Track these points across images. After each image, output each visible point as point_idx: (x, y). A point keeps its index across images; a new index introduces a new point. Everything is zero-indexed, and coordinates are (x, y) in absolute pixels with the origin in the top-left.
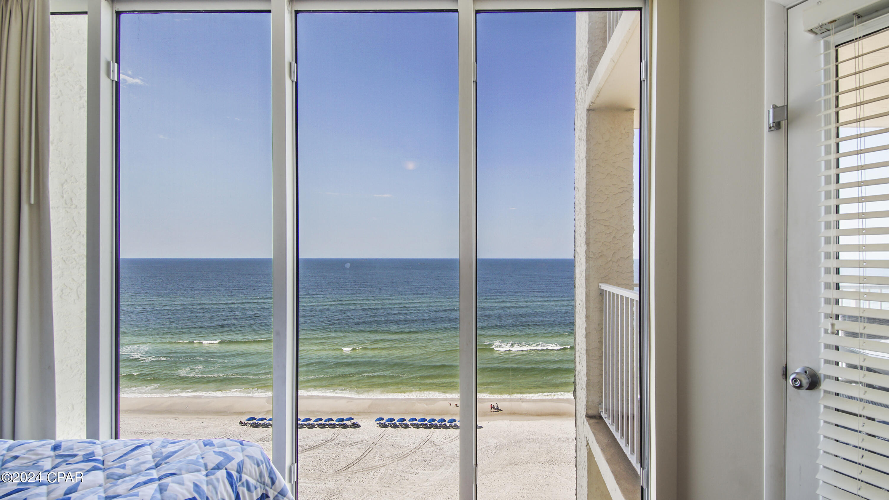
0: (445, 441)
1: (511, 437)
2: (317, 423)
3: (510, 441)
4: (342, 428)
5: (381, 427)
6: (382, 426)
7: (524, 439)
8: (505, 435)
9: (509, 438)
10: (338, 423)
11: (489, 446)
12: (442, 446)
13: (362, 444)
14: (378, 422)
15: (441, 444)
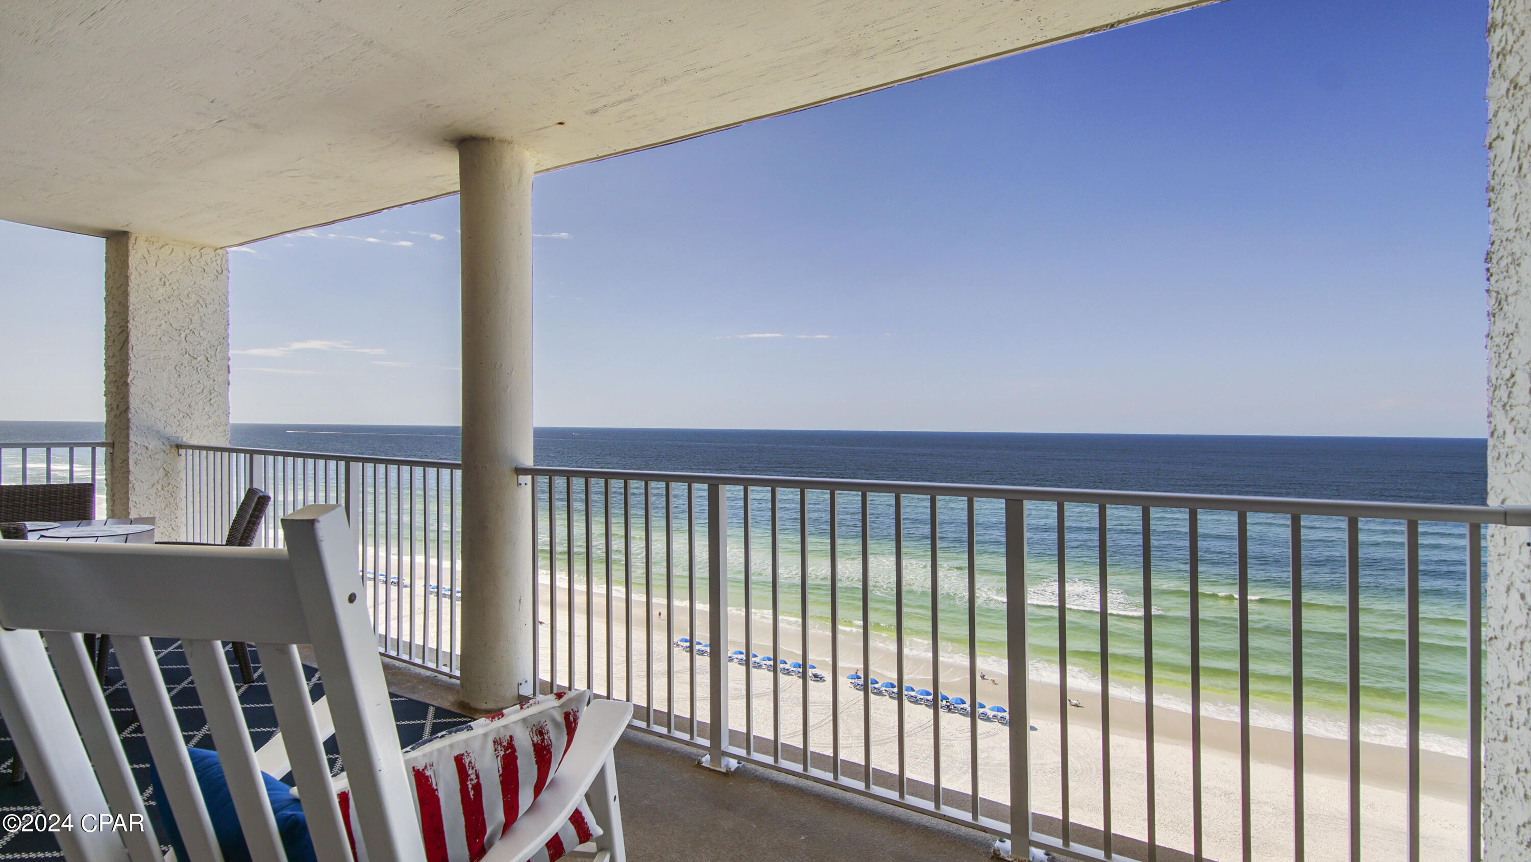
0: (959, 735)
1: (1094, 760)
2: (765, 662)
3: (1088, 767)
4: (798, 677)
5: (857, 689)
6: (858, 687)
7: (1122, 770)
8: (1082, 754)
9: (1088, 760)
10: (793, 669)
11: (1041, 764)
12: (952, 742)
13: (821, 708)
14: (853, 681)
15: (951, 738)
